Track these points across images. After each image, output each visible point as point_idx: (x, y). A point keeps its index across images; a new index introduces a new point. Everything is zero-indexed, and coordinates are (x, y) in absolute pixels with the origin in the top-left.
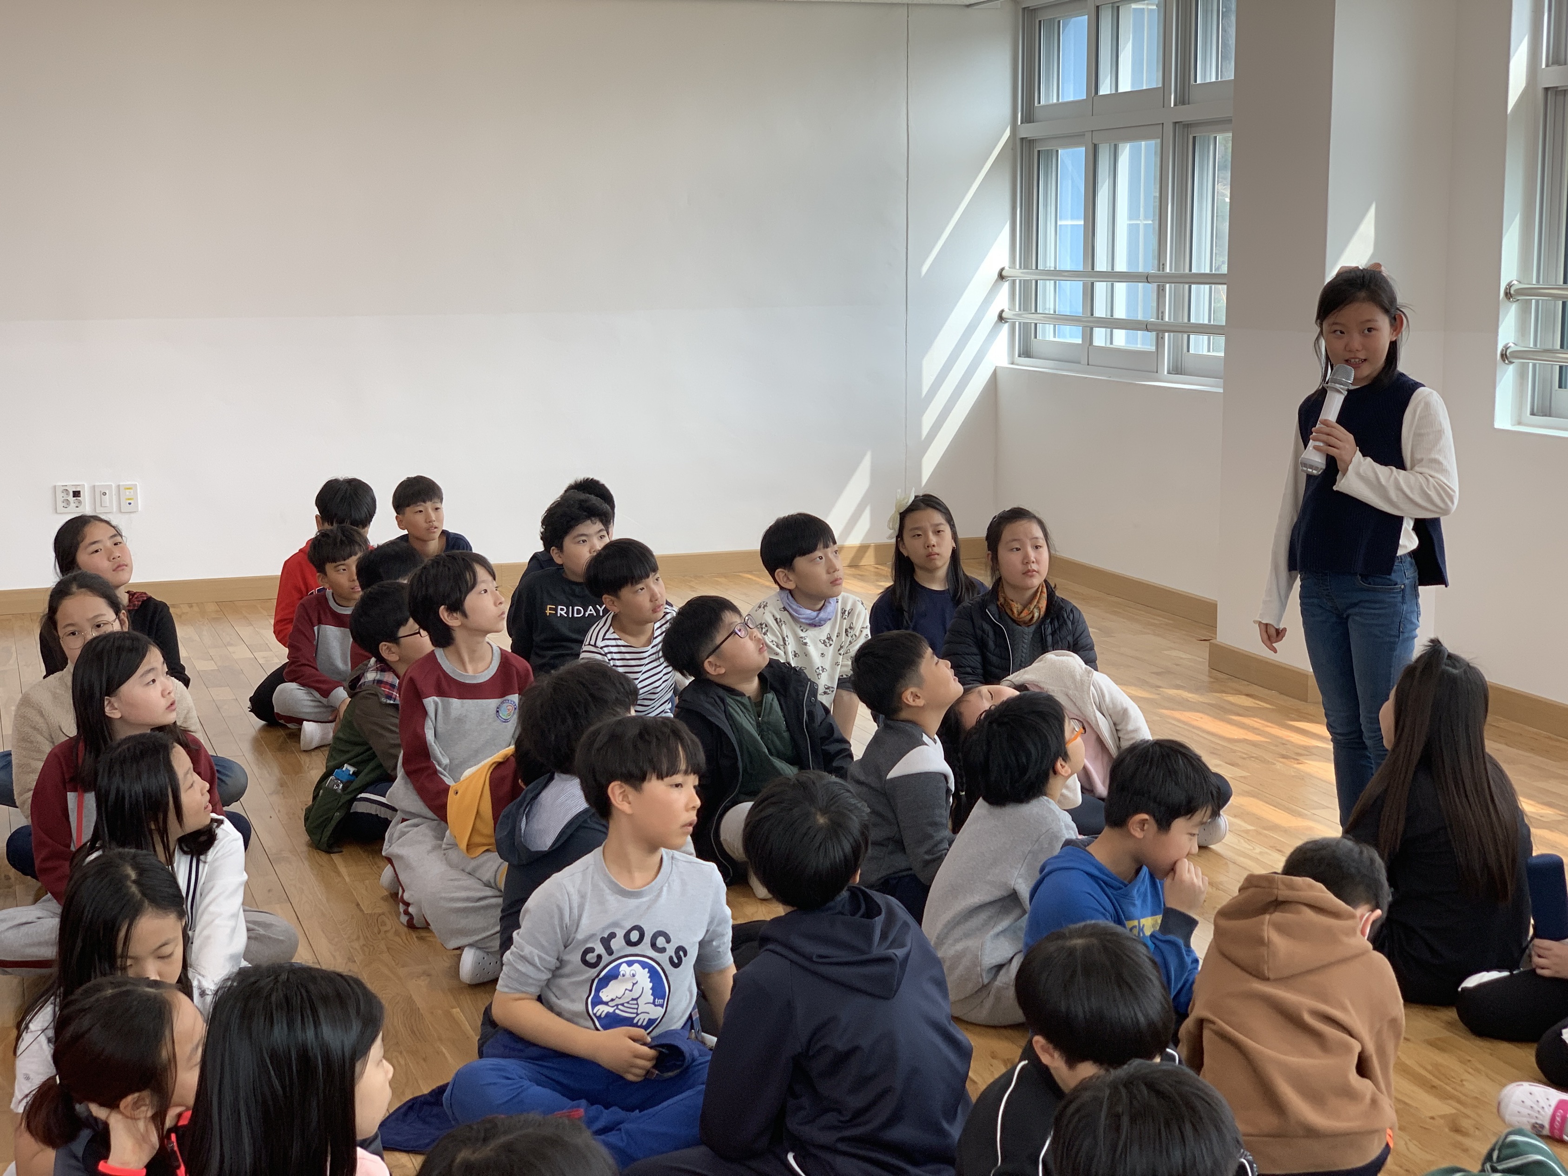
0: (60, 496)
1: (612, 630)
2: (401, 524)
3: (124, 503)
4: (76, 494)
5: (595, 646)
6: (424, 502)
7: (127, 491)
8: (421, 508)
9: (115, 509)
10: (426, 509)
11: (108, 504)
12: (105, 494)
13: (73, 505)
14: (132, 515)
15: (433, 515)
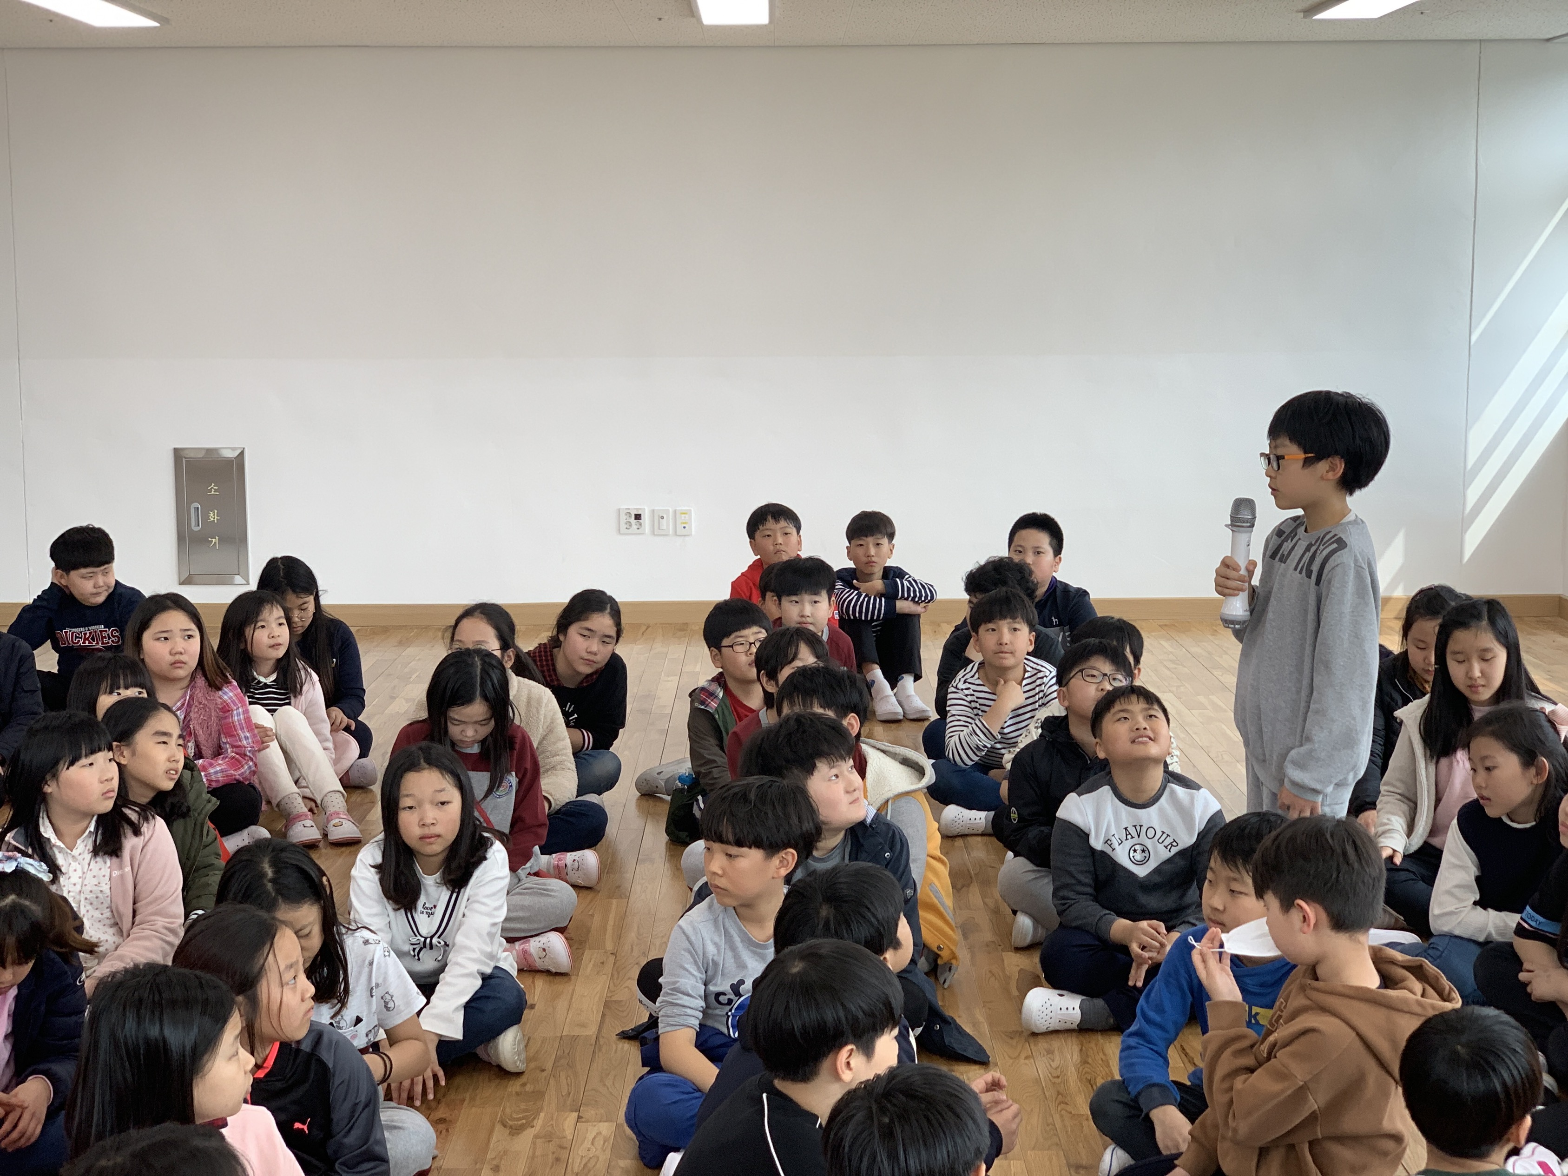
0: (623, 518)
1: (977, 676)
2: (851, 555)
3: (680, 527)
4: (638, 517)
5: (956, 687)
6: (866, 537)
7: (683, 516)
8: (861, 542)
9: (671, 532)
10: (868, 544)
11: (665, 527)
12: (662, 518)
13: (634, 527)
14: (687, 538)
15: (873, 551)
